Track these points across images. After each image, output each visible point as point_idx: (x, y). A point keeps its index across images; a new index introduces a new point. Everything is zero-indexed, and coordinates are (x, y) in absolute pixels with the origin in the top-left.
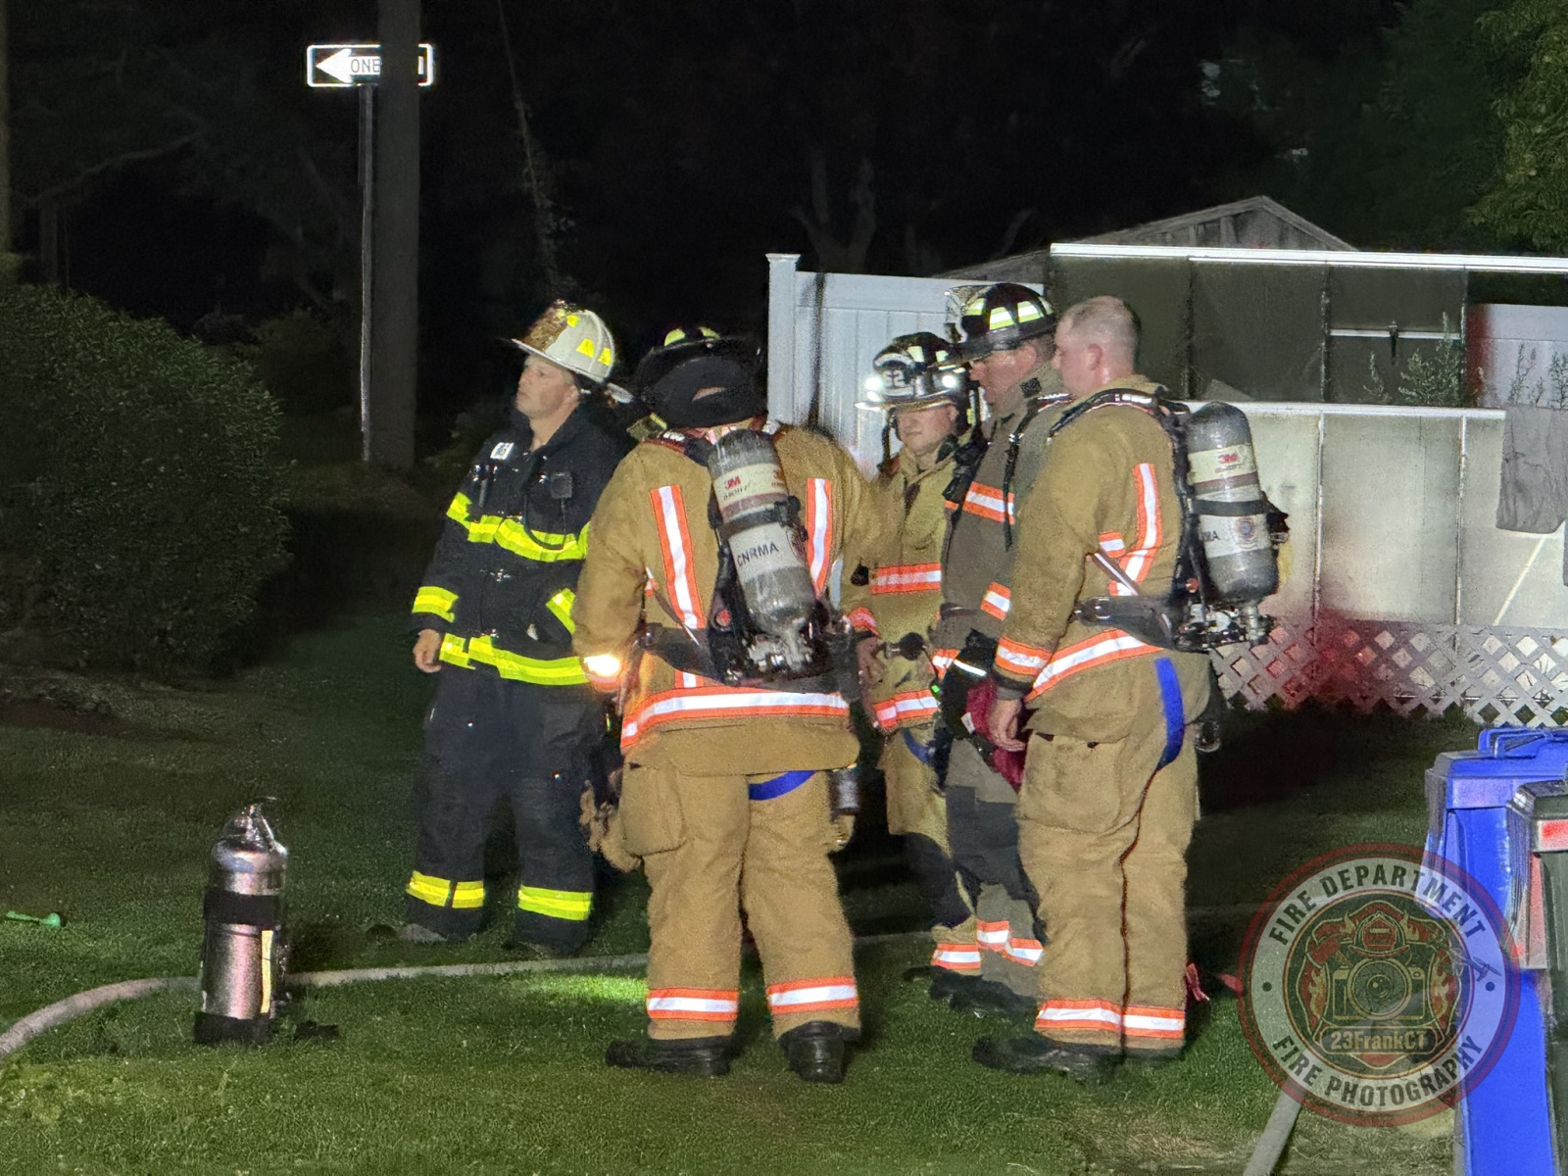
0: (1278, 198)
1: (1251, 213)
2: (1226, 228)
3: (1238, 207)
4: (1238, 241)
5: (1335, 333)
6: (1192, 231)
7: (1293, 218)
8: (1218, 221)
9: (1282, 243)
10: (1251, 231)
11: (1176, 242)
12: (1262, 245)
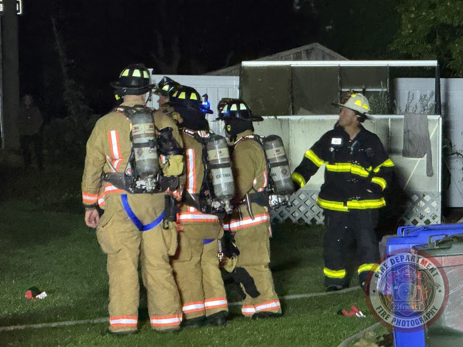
0: (322, 44)
1: (313, 49)
2: (304, 55)
3: (307, 47)
4: (309, 59)
5: (343, 90)
6: (292, 56)
7: (328, 51)
8: (301, 52)
9: (324, 59)
10: (313, 54)
11: (286, 60)
12: (317, 59)
